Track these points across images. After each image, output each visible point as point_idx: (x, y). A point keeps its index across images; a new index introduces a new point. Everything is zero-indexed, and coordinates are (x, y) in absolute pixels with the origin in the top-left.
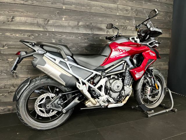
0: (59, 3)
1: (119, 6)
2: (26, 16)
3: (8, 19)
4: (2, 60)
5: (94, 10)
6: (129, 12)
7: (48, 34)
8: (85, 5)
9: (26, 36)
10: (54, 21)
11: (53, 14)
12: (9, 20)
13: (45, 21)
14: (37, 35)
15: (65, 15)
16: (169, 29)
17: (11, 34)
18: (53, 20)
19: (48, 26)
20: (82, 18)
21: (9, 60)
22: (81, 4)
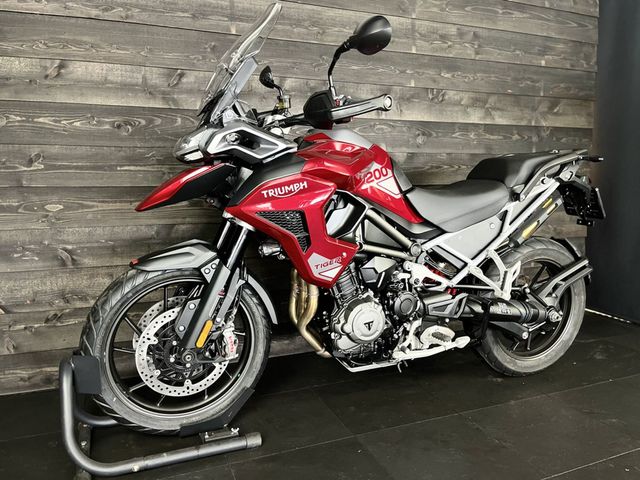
0: (217, 14)
1: (417, 22)
2: (108, 60)
3: (46, 68)
4: (25, 208)
5: (334, 38)
6: (450, 43)
7: (179, 120)
8: (304, 20)
9: (107, 127)
10: (202, 74)
11: (199, 53)
12: (48, 72)
13: (169, 76)
14: (143, 122)
16: (586, 99)
17: (55, 121)
18: (196, 73)
19: (181, 92)
20: (295, 63)
21: (47, 207)
22: (289, 19)
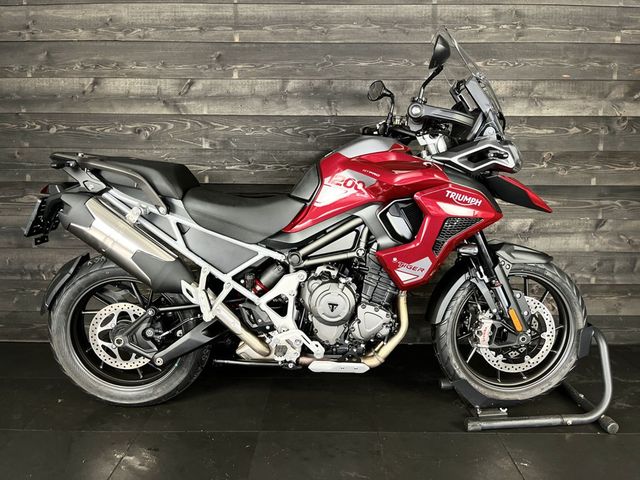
0: (221, 24)
2: (131, 75)
3: (83, 85)
7: (189, 124)
8: (308, 21)
9: (130, 132)
10: (209, 82)
11: (206, 63)
12: (86, 88)
13: (180, 85)
14: (159, 127)
15: (242, 62)
17: (92, 129)
18: (204, 81)
19: (189, 100)
20: (297, 65)
22: (292, 22)
